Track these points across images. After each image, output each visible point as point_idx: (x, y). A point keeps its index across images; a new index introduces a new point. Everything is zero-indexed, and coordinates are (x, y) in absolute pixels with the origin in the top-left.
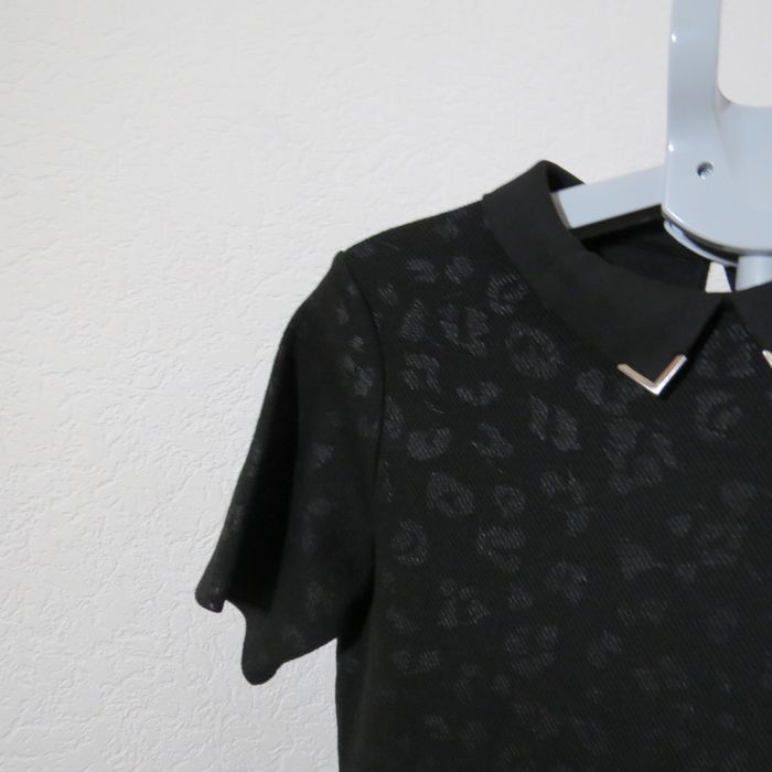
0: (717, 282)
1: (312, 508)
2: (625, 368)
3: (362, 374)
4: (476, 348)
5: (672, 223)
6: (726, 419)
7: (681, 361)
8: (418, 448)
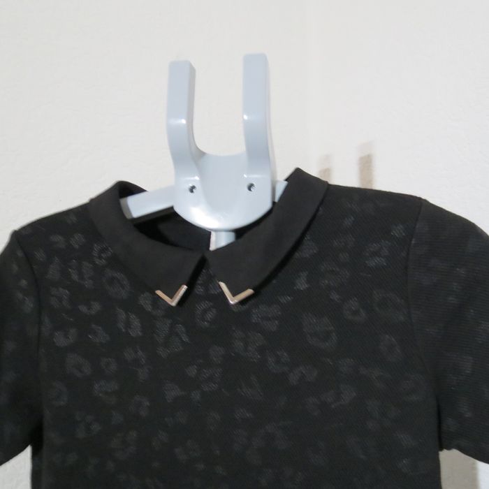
2: (159, 293)
3: (27, 301)
4: (88, 284)
6: (209, 316)
7: (185, 288)
8: (60, 340)
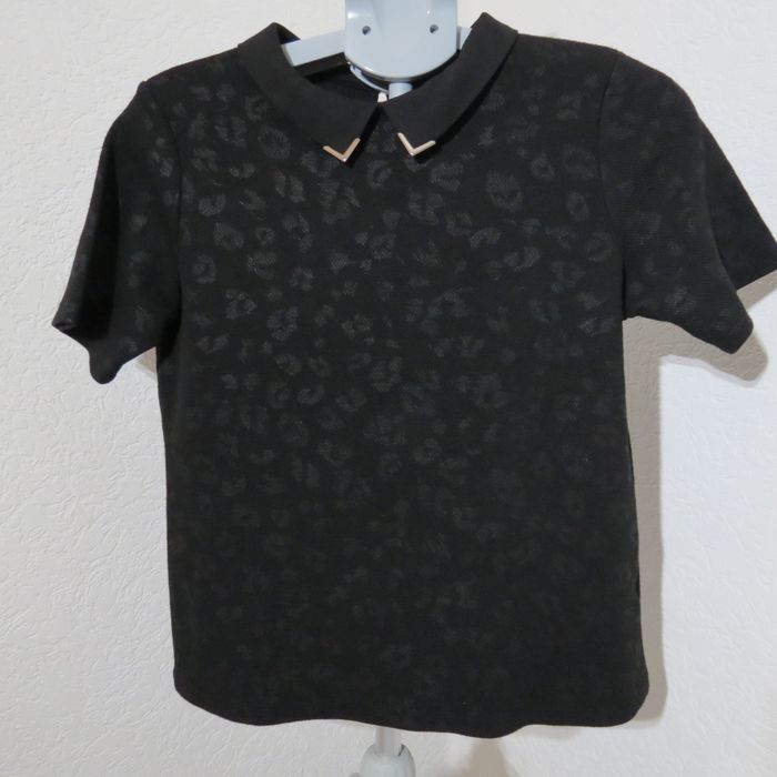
0: (382, 98)
1: (135, 259)
2: (327, 148)
3: (165, 163)
4: (240, 143)
5: (355, 66)
6: (383, 176)
7: (357, 142)
8: (206, 208)
